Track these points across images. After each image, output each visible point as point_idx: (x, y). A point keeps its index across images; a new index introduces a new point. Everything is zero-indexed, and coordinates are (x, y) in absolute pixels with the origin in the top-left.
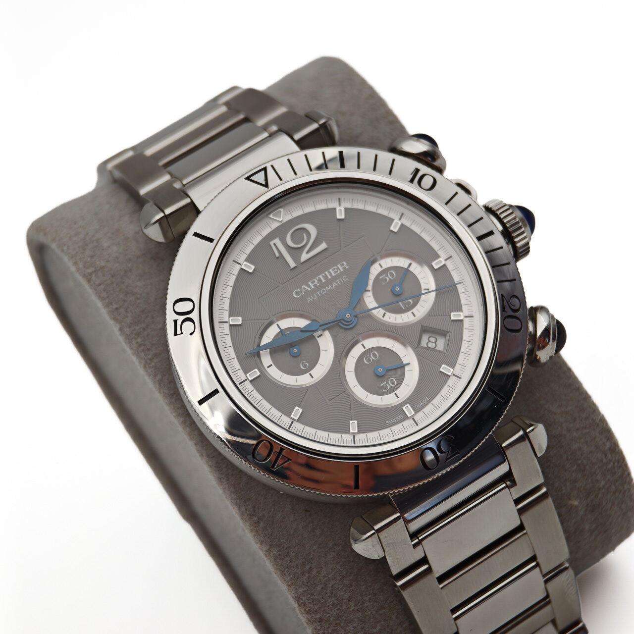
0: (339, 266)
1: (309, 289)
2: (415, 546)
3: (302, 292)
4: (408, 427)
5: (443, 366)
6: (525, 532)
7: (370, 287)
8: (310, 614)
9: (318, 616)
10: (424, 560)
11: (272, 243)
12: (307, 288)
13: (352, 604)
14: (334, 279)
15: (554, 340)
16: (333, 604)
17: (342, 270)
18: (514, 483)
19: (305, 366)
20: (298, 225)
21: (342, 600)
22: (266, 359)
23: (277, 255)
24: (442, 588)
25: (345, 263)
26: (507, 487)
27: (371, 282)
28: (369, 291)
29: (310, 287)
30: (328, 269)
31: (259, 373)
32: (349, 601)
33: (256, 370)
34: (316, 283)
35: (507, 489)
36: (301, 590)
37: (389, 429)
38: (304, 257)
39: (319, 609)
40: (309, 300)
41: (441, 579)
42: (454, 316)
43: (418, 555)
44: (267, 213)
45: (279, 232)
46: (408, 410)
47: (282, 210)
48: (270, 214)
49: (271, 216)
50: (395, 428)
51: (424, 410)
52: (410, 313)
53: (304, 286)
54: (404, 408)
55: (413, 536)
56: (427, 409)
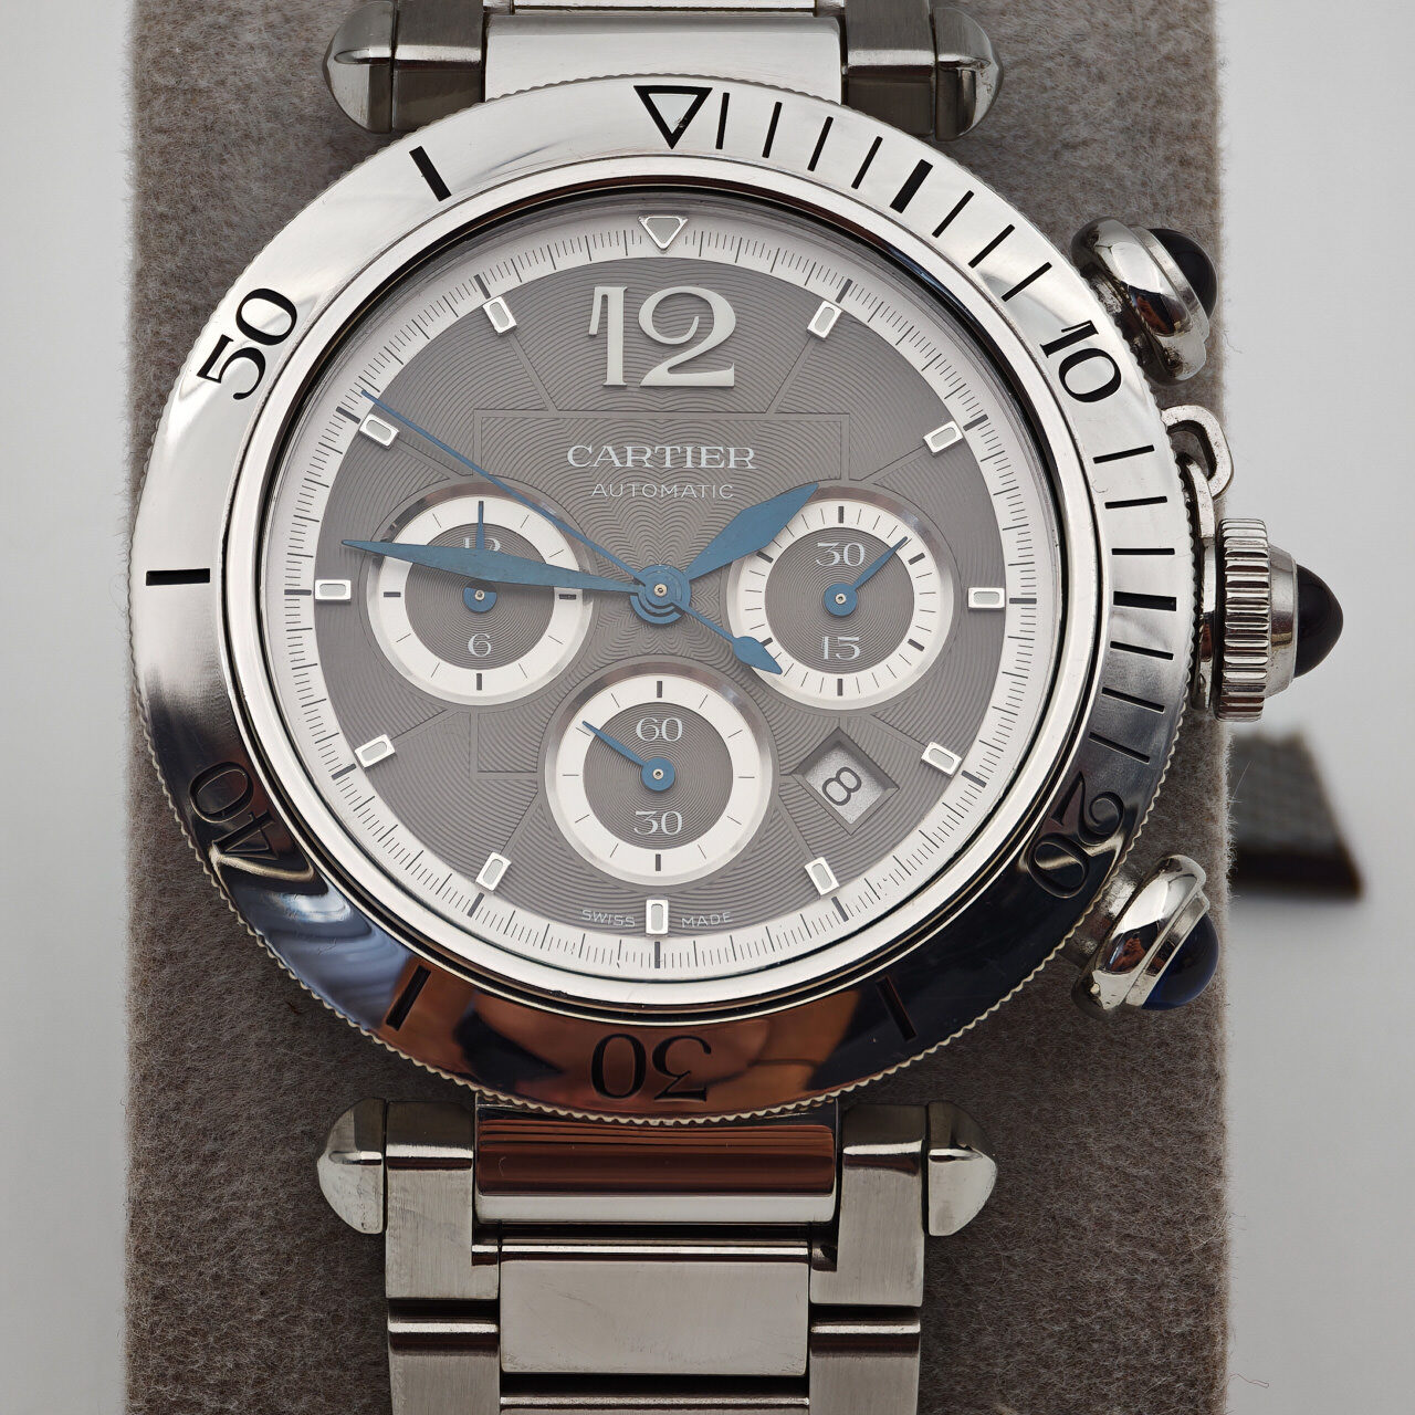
0: (732, 450)
1: (618, 464)
2: (479, 1259)
3: (595, 459)
4: (632, 955)
5: (821, 860)
6: (806, 1401)
7: (775, 553)
8: (145, 1263)
9: (160, 1282)
10: (488, 1309)
11: (599, 291)
12: (614, 458)
13: (264, 1306)
14: (698, 475)
15: (1153, 969)
16: (216, 1277)
17: (732, 465)
18: (830, 1263)
19: (480, 648)
20: (697, 285)
21: (248, 1280)
22: (394, 575)
23: (593, 330)
24: (503, 1407)
25: (752, 454)
26: (808, 1259)
27: (786, 541)
28: (770, 560)
29: (623, 457)
30: (697, 444)
31: (347, 596)
32: (262, 1293)
33: (348, 583)
34: (644, 459)
35: (805, 1266)
36: (158, 1193)
37: (579, 932)
38: (659, 375)
39: (176, 1266)
40: (600, 489)
41: (513, 1383)
42: (934, 753)
43: (477, 1285)
44: (640, 207)
45: (636, 275)
46: (657, 914)
47: (682, 222)
48: (645, 213)
49: (645, 222)
50: (596, 939)
51: (698, 939)
52: (832, 679)
53: (610, 448)
54: (650, 903)
55: (484, 1230)
56: (706, 942)
